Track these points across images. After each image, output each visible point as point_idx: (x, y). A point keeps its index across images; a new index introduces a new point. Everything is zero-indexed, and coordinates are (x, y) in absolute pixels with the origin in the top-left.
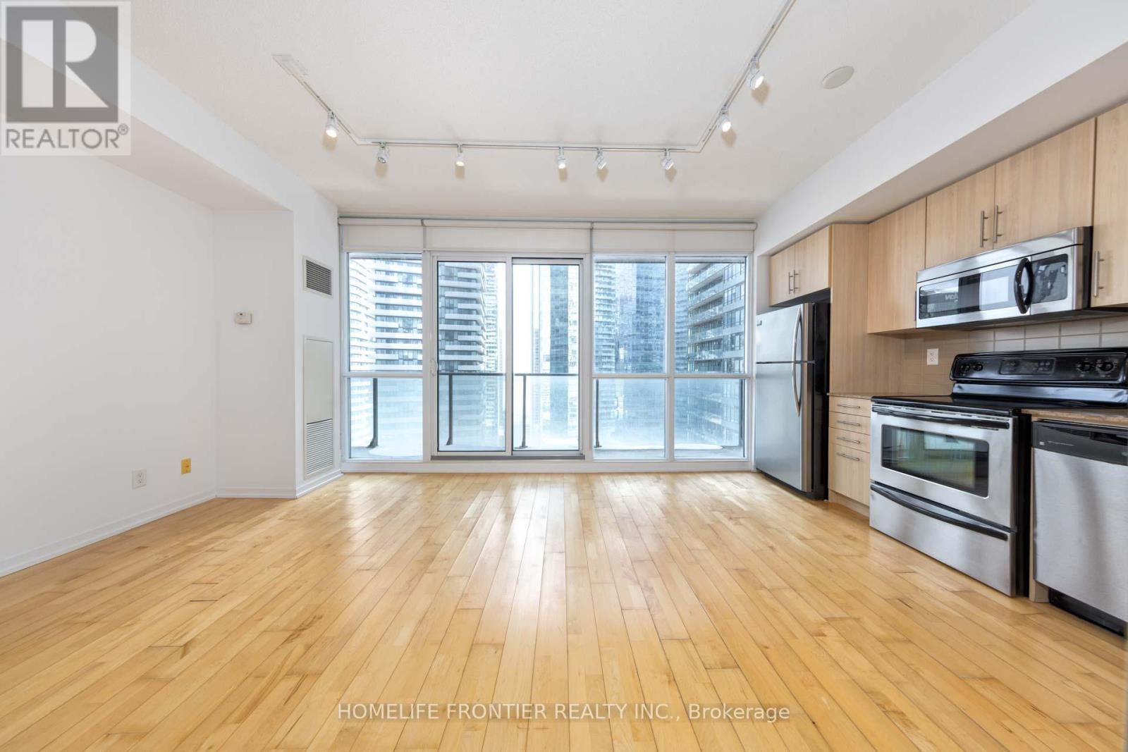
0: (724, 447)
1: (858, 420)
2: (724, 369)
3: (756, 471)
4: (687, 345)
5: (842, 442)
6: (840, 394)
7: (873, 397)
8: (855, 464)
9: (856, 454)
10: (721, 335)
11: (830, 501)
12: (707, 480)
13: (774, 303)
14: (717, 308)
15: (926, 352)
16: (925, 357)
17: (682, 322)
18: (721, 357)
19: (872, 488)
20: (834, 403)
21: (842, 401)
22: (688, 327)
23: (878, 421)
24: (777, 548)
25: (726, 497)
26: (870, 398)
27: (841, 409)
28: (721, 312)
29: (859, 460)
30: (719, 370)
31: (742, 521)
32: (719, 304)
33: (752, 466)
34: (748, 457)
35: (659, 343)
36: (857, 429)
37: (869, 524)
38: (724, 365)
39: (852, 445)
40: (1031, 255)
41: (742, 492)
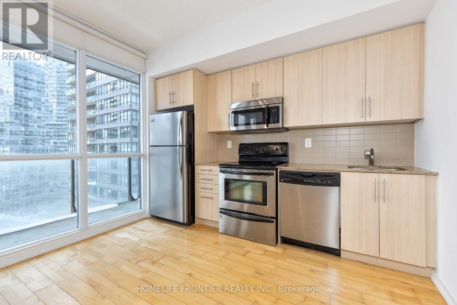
0: (119, 204)
1: (210, 177)
2: (97, 150)
3: (151, 216)
4: (67, 134)
5: (203, 190)
6: (200, 163)
7: (220, 165)
8: (210, 200)
9: (210, 195)
10: (94, 129)
11: (196, 224)
12: (120, 235)
13: (160, 108)
14: (92, 111)
15: (227, 142)
16: (227, 145)
17: (62, 118)
18: (95, 143)
19: (221, 212)
20: (198, 169)
21: (202, 167)
22: (69, 121)
23: (222, 177)
24: (193, 273)
25: (141, 245)
26: (218, 165)
27: (202, 172)
28: (94, 114)
29: (211, 198)
30: (94, 151)
31: (162, 261)
32: (93, 109)
33: (147, 214)
34: (144, 209)
35: (41, 131)
36: (210, 182)
37: (219, 231)
38: (97, 148)
39: (208, 191)
40: (269, 104)
41: (148, 236)
